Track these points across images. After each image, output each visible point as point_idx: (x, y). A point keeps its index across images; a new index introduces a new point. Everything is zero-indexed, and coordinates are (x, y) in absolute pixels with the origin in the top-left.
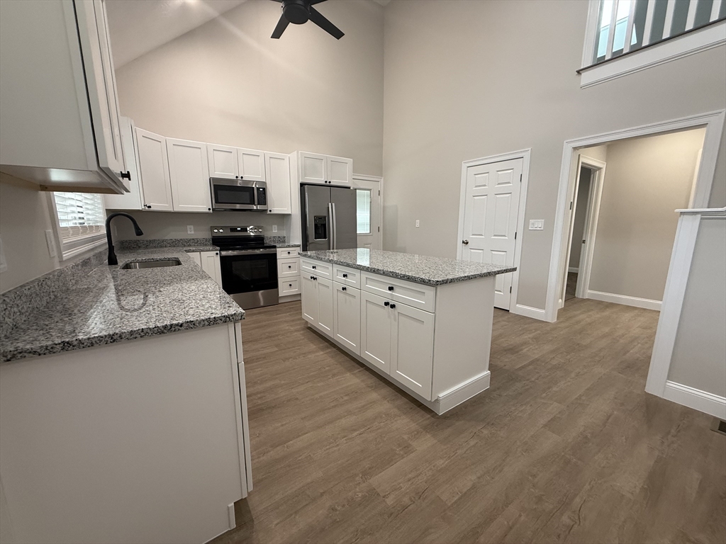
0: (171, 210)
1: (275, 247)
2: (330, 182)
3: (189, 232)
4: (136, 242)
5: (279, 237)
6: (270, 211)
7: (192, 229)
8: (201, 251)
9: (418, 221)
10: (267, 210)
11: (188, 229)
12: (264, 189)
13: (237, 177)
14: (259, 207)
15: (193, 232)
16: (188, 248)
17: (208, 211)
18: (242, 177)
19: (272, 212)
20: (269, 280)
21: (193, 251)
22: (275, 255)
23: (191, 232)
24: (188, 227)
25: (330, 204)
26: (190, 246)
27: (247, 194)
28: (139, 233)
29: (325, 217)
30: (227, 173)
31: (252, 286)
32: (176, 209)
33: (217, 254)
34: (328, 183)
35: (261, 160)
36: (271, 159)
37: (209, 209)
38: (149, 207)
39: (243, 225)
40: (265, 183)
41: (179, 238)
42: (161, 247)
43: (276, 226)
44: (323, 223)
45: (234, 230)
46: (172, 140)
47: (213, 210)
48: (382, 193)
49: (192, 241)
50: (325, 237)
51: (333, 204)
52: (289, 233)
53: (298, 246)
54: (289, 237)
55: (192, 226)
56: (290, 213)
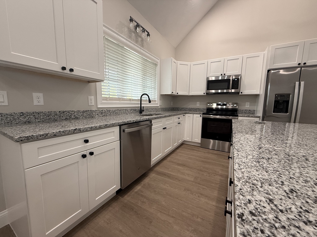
0: (188, 94)
2: (304, 64)
5: (250, 110)
6: (241, 93)
7: (199, 104)
8: (193, 114)
10: (239, 92)
11: (197, 104)
12: (238, 79)
13: (222, 74)
14: (233, 90)
15: (199, 105)
16: (185, 112)
17: (203, 94)
18: (225, 74)
19: (243, 94)
21: (190, 113)
24: (197, 102)
25: (297, 83)
26: (196, 111)
27: (227, 84)
29: (289, 95)
30: (216, 73)
32: (191, 94)
33: (201, 116)
34: (301, 65)
35: (240, 61)
36: (248, 59)
38: (178, 93)
40: (240, 75)
41: (193, 107)
45: (219, 104)
46: (193, 63)
47: (207, 94)
49: (198, 109)
50: (287, 112)
51: (302, 83)
52: (257, 108)
53: (259, 117)
54: (257, 111)
55: (199, 102)
56: (258, 93)
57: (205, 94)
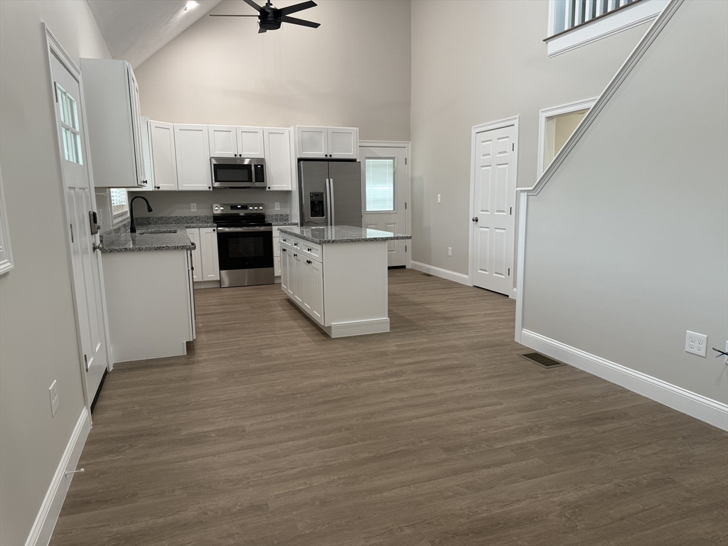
0: (176, 189)
1: (270, 225)
2: (331, 156)
3: (192, 210)
4: (148, 219)
5: (282, 215)
6: (269, 188)
7: (195, 207)
8: (199, 227)
9: (439, 195)
10: (265, 187)
11: (192, 207)
12: (262, 166)
13: (236, 155)
14: (258, 184)
15: (196, 210)
16: (189, 225)
17: (208, 189)
18: (240, 155)
19: (271, 189)
20: (264, 258)
21: (193, 227)
22: (270, 233)
23: (194, 210)
24: (192, 204)
25: (327, 180)
26: (192, 223)
27: (246, 171)
28: (150, 210)
29: (322, 194)
30: (226, 151)
31: (247, 263)
32: (181, 189)
33: (214, 230)
34: (329, 157)
35: (260, 136)
36: (270, 135)
37: (210, 188)
38: (159, 188)
39: (244, 202)
40: (263, 160)
41: (183, 215)
42: (168, 223)
43: (279, 203)
44: (320, 200)
45: (234, 207)
46: (178, 125)
47: (213, 188)
48: (409, 161)
49: (195, 218)
50: (323, 215)
51: (331, 180)
52: (291, 211)
53: (296, 224)
54: (291, 215)
55: (195, 204)
56: (290, 189)
57: (211, 189)
